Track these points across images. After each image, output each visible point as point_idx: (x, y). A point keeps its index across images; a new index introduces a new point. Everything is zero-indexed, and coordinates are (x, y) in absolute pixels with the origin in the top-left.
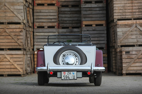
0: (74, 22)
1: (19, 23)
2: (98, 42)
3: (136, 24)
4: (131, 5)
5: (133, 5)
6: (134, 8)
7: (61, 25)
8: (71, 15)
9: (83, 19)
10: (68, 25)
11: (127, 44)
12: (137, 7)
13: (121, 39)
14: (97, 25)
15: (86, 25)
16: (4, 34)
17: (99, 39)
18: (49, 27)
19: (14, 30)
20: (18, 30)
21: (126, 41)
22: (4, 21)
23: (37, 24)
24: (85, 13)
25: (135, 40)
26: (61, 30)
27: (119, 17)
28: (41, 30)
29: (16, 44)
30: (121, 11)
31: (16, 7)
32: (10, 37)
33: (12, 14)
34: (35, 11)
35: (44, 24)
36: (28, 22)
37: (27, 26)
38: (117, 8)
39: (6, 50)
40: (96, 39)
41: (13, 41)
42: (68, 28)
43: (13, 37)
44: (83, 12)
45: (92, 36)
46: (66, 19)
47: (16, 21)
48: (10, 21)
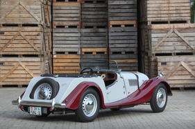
0: (99, 20)
1: (36, 25)
2: (127, 45)
3: (174, 28)
4: (167, 5)
5: (170, 5)
6: (171, 8)
7: (84, 24)
8: (96, 13)
9: (110, 19)
10: (92, 24)
11: (162, 52)
12: (174, 8)
14: (126, 26)
15: (113, 26)
16: (18, 38)
17: (128, 42)
18: (70, 27)
19: (30, 33)
20: (34, 33)
21: (162, 48)
22: (18, 23)
23: (56, 23)
24: (113, 11)
25: (172, 48)
26: (84, 30)
27: (154, 19)
28: (60, 30)
29: (32, 50)
30: (155, 12)
31: (32, 7)
32: (25, 42)
33: (28, 15)
34: (53, 8)
35: (65, 24)
36: (46, 22)
37: (45, 27)
38: (151, 9)
39: (21, 57)
40: (126, 42)
41: (28, 46)
42: (92, 27)
43: (29, 41)
44: (110, 11)
45: (121, 38)
46: (89, 17)
47: (33, 23)
48: (26, 22)
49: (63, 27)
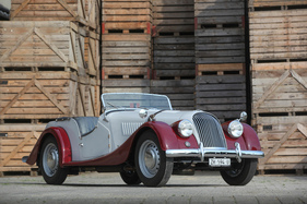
0: (184, 66)
1: (62, 69)
2: (228, 107)
3: (291, 69)
4: (285, 31)
5: (290, 31)
6: (291, 37)
7: (158, 72)
8: (179, 53)
9: (198, 61)
10: (171, 73)
11: (271, 111)
12: (298, 37)
13: (261, 101)
14: (226, 73)
15: (204, 73)
16: (31, 90)
17: (230, 100)
18: (132, 77)
19: (52, 83)
20: (58, 82)
21: (270, 104)
22: (32, 65)
23: (108, 71)
24: (203, 47)
25: (289, 104)
26: (156, 83)
27: (262, 56)
28: (115, 82)
29: (55, 110)
30: (264, 44)
31: (55, 36)
32: (42, 97)
33: (47, 51)
35: (122, 71)
36: (86, 66)
37: (81, 73)
38: (256, 38)
39: (35, 123)
40: (225, 100)
41: (49, 104)
42: (172, 78)
43: (50, 96)
44: (198, 47)
45: (217, 94)
46: (167, 60)
47: (56, 64)
48: (44, 64)
49: (121, 77)
